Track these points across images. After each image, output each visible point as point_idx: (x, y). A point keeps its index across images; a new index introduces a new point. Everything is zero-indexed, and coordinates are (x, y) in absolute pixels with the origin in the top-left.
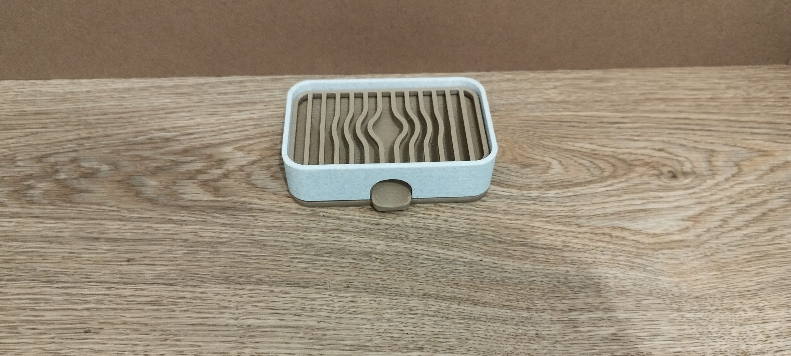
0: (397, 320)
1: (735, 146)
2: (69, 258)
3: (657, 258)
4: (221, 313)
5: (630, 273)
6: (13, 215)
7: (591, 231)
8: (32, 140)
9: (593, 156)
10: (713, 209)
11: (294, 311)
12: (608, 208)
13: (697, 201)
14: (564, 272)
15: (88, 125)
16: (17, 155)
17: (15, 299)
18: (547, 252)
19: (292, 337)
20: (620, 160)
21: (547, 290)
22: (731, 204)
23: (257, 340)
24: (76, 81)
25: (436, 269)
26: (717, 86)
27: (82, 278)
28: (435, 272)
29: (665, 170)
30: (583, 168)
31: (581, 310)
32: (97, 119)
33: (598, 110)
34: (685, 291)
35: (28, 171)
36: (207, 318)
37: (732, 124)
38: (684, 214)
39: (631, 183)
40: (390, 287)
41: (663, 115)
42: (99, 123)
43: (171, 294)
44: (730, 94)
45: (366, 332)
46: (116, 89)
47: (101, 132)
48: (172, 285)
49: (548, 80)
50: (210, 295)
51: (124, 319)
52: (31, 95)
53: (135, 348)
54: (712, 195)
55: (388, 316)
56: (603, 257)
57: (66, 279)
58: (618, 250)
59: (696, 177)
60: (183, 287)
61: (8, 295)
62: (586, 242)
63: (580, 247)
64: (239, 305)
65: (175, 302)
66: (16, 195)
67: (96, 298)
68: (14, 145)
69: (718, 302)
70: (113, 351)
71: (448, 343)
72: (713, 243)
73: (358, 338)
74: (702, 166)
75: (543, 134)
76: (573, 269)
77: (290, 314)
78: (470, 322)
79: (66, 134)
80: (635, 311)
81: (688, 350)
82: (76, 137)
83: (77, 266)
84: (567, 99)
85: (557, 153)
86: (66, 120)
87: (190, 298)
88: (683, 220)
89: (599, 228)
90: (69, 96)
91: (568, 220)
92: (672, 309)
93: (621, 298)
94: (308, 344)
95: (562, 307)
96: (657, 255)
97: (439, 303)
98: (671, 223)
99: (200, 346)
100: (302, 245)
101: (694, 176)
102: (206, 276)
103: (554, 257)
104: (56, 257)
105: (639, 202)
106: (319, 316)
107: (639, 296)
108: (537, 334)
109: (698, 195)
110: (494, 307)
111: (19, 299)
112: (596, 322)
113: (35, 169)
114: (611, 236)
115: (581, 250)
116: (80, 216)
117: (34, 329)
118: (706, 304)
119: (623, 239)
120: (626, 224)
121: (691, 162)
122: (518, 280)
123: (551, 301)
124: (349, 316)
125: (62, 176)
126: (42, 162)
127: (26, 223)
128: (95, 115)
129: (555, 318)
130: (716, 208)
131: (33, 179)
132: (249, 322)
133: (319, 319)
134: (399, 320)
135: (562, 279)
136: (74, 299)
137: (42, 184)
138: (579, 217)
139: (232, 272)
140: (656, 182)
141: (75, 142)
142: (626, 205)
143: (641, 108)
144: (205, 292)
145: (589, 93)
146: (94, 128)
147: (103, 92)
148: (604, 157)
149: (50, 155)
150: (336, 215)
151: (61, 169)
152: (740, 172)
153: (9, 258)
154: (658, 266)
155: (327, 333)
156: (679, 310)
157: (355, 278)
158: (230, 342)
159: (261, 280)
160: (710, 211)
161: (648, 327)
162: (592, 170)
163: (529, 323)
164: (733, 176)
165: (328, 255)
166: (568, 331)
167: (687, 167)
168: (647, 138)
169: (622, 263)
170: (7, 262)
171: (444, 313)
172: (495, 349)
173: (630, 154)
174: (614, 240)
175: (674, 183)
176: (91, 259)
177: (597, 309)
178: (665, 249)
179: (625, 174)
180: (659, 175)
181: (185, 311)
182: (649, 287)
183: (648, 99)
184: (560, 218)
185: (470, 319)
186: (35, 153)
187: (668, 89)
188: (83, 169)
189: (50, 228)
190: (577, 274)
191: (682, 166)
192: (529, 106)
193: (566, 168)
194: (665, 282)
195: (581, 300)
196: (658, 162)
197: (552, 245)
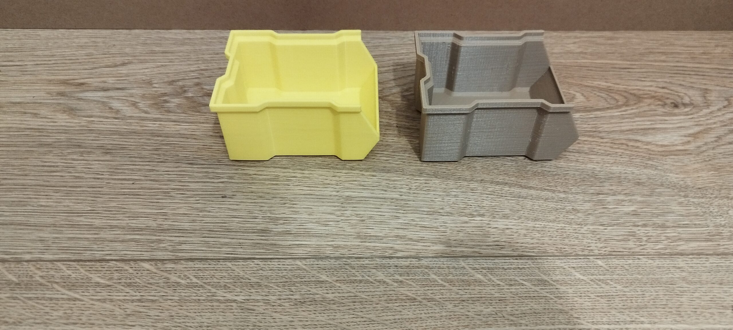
0: (461, 196)
1: (725, 86)
2: (203, 149)
3: (666, 161)
4: (326, 187)
5: (645, 171)
6: (155, 120)
7: (611, 141)
8: (162, 70)
9: (610, 91)
10: (709, 130)
11: (381, 188)
12: (624, 126)
13: (696, 123)
14: (591, 168)
15: (205, 61)
16: (153, 80)
17: (165, 174)
18: (576, 154)
19: (382, 205)
20: (631, 94)
21: (579, 180)
22: (723, 126)
23: (355, 206)
24: (191, 31)
25: (490, 164)
26: (708, 45)
27: (215, 162)
28: (488, 166)
29: (668, 102)
30: (602, 99)
31: (607, 194)
32: (212, 57)
33: (612, 59)
34: (690, 184)
35: (163, 91)
36: (315, 190)
37: (721, 71)
38: (685, 132)
39: (642, 110)
40: (454, 174)
41: (664, 64)
42: (214, 60)
43: (285, 174)
44: (719, 50)
45: (439, 203)
46: (223, 37)
47: (216, 66)
48: (285, 168)
49: (569, 37)
50: (315, 176)
51: (251, 189)
52: (157, 40)
53: (262, 209)
54: (708, 120)
55: (455, 193)
56: (622, 159)
57: (203, 162)
58: (633, 155)
59: (694, 107)
60: (294, 170)
61: (160, 172)
62: (608, 149)
63: (603, 152)
64: (338, 183)
65: (291, 180)
66: (156, 106)
67: (227, 175)
68: (149, 73)
69: (716, 192)
70: (245, 210)
71: (503, 213)
72: (711, 152)
73: (433, 207)
74: (698, 99)
75: (567, 75)
76: (598, 167)
77: (378, 190)
78: (520, 199)
79: (189, 67)
80: (650, 196)
81: (694, 223)
82: (197, 69)
83: (210, 154)
84: (585, 51)
85: (579, 88)
86: (187, 57)
87: (301, 177)
88: (685, 136)
89: (617, 139)
90: (186, 41)
91: (592, 134)
92: (680, 195)
93: (638, 187)
94: (394, 209)
95: (592, 191)
96: (666, 159)
97: (494, 186)
98: (675, 138)
99: (311, 208)
100: (383, 145)
101: (692, 106)
102: (311, 163)
103: (583, 158)
104: (193, 148)
105: (649, 123)
106: (401, 192)
107: (653, 186)
108: (573, 209)
109: (696, 120)
110: (537, 190)
111: (169, 174)
112: (620, 202)
113: (168, 89)
114: (628, 146)
115: (604, 154)
116: (208, 121)
117: (183, 194)
118: (707, 193)
119: (638, 147)
120: (639, 138)
121: (689, 97)
122: (555, 173)
123: (583, 187)
124: (424, 192)
125: (190, 95)
126: (173, 85)
127: (167, 125)
128: (210, 54)
129: (587, 199)
130: (711, 128)
131: (167, 96)
132: (347, 194)
133: (401, 194)
134: (463, 196)
135: (590, 173)
136: (211, 175)
137: (175, 100)
138: (600, 132)
139: (331, 161)
140: (661, 110)
141: (196, 72)
142: (638, 125)
143: (645, 58)
144: (311, 174)
145: (603, 47)
146: (210, 63)
147: (213, 39)
148: (618, 92)
149: (178, 81)
150: (407, 126)
151: (188, 90)
152: (729, 104)
153: (157, 147)
154: (666, 167)
155: (408, 202)
156: (685, 196)
157: (426, 168)
158: (335, 206)
159: (353, 167)
160: (706, 131)
161: (661, 207)
162: (608, 100)
163: (566, 201)
164: (725, 107)
165: (404, 152)
166: (598, 207)
167: (687, 100)
168: (652, 79)
169: (637, 163)
170: (156, 150)
171: (499, 193)
172: (541, 217)
173: (639, 90)
174: (630, 148)
175: (676, 111)
176: (220, 150)
177: (620, 194)
178: (672, 155)
179: (635, 104)
180: (664, 105)
181: (297, 185)
182: (660, 181)
183: (651, 52)
184: (585, 132)
185: (519, 197)
186: (166, 79)
187: (667, 46)
188: (205, 90)
189: (186, 129)
190: (602, 170)
191: (682, 99)
192: (554, 55)
193: (587, 98)
194: (673, 177)
195: (606, 187)
196: (662, 96)
197: (580, 150)
